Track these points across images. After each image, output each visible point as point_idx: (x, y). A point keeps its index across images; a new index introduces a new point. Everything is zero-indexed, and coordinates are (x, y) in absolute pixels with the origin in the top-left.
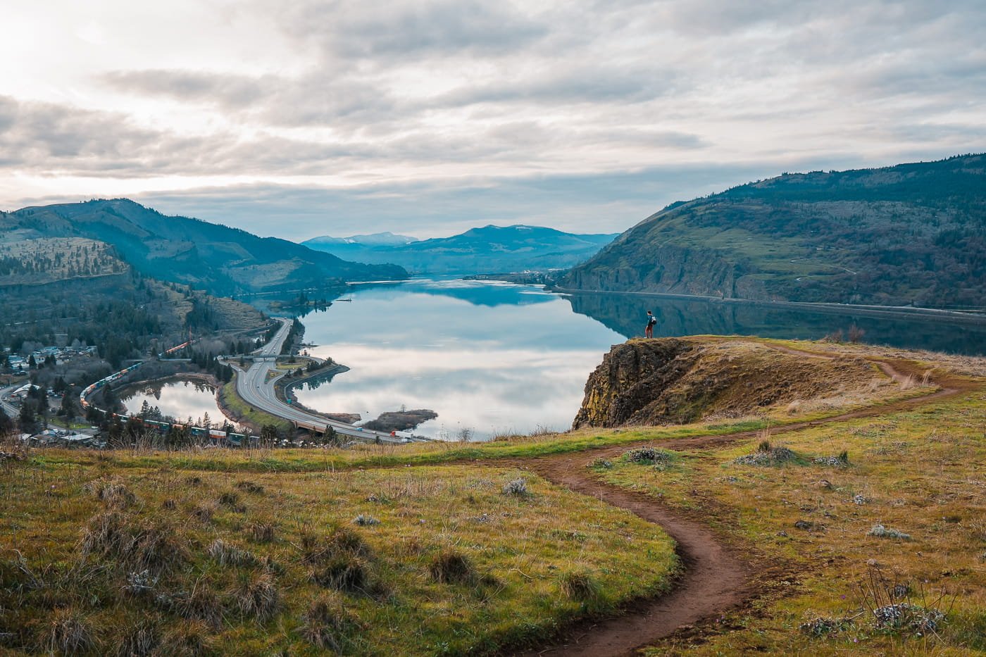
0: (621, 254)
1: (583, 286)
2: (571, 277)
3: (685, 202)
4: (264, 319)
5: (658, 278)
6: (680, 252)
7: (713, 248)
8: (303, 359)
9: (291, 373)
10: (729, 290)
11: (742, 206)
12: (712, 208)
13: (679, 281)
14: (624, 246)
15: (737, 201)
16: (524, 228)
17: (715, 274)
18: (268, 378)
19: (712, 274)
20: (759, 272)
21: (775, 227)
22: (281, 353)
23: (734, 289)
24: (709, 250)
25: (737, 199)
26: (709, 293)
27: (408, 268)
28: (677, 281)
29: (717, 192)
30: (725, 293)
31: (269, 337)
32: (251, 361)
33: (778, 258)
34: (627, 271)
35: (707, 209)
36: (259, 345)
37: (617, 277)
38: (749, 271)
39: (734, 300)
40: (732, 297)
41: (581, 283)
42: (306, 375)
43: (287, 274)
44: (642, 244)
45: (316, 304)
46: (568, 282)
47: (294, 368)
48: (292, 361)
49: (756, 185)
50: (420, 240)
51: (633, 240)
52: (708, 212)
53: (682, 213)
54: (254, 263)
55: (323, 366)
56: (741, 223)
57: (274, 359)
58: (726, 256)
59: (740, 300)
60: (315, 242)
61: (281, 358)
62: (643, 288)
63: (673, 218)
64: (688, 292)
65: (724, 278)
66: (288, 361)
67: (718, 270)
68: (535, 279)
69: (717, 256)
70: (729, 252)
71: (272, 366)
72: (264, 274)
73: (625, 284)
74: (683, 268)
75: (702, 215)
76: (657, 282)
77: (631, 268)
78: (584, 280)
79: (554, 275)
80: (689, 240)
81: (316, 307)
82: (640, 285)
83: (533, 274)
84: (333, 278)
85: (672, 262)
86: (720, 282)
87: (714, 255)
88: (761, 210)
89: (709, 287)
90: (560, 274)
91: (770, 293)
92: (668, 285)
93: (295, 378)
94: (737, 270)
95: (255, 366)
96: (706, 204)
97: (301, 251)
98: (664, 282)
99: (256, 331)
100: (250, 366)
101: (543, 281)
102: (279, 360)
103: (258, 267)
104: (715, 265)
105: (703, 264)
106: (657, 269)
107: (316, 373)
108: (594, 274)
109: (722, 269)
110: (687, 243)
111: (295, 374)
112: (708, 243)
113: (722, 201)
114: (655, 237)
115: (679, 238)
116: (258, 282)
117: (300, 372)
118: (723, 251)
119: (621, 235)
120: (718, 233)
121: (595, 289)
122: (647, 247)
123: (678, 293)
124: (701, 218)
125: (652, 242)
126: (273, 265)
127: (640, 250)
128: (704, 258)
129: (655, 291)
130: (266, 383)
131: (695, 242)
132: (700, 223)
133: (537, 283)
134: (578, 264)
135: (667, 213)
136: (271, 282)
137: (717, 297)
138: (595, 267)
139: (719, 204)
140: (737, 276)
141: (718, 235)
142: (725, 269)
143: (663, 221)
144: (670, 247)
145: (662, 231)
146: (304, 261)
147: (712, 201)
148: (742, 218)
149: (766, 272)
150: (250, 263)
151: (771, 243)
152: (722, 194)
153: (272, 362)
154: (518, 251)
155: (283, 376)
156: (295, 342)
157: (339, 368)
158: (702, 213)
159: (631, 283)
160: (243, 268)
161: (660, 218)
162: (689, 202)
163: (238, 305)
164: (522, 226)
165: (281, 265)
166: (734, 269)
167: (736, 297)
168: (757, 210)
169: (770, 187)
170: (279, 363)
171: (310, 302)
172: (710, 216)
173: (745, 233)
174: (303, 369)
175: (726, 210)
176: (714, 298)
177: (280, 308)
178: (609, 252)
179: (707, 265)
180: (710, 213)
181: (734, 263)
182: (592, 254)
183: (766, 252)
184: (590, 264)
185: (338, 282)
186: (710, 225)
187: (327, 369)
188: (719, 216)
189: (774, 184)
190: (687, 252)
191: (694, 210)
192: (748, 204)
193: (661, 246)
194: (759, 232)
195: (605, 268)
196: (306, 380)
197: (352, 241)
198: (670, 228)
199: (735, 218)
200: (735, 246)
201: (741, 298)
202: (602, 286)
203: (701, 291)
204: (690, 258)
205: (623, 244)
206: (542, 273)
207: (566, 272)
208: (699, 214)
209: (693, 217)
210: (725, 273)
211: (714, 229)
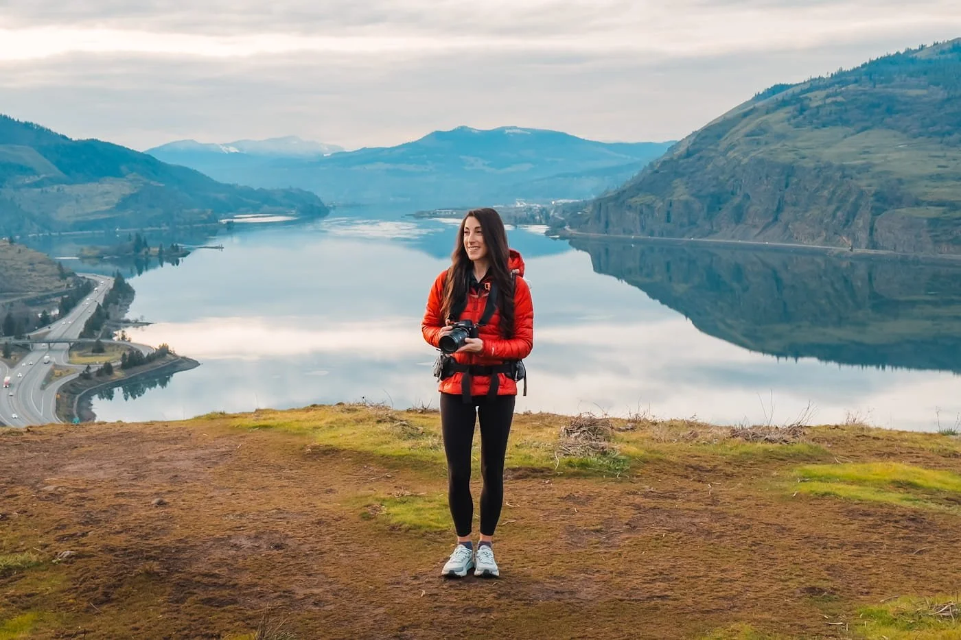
0: (678, 175)
1: (610, 228)
2: (591, 212)
3: (791, 86)
4: (63, 276)
5: (739, 215)
6: (778, 170)
7: (836, 163)
8: (118, 346)
9: (92, 371)
10: (863, 236)
11: (890, 90)
12: (836, 95)
13: (776, 219)
14: (681, 161)
15: (882, 82)
16: (519, 131)
17: (838, 209)
18: (49, 379)
19: (833, 207)
20: (918, 203)
21: (950, 125)
22: (81, 336)
23: (871, 234)
24: (829, 166)
25: (882, 78)
26: (827, 240)
27: (325, 196)
28: (771, 220)
29: (848, 67)
30: (855, 240)
31: (66, 308)
32: (26, 349)
33: (954, 179)
34: (687, 204)
35: (828, 96)
36: (46, 321)
37: (668, 213)
38: (898, 201)
39: (872, 252)
40: (866, 248)
41: (607, 224)
42: (119, 374)
43: (116, 201)
44: (712, 158)
45: (161, 252)
46: (587, 222)
47: (98, 362)
48: (99, 349)
49: (918, 55)
50: (347, 151)
51: (698, 151)
52: (829, 100)
53: (784, 103)
54: (60, 181)
55: (151, 358)
56: (888, 120)
57: (67, 346)
58: (858, 176)
59: (881, 252)
60: (170, 149)
61: (79, 343)
62: (711, 233)
63: (767, 113)
64: (790, 238)
65: (854, 216)
66: (91, 349)
67: (843, 200)
68: (533, 217)
69: (844, 177)
70: (865, 169)
71: (60, 358)
72: (77, 201)
73: (682, 226)
74: (783, 197)
75: (818, 107)
76: (738, 222)
77: (692, 199)
78: (613, 218)
79: (565, 209)
80: (794, 150)
81: (162, 258)
82: (708, 227)
83: (531, 209)
84: (196, 210)
85: (764, 187)
86: (848, 221)
87: (839, 174)
88: (925, 96)
89: (826, 229)
90: (575, 208)
91: (936, 242)
92: (755, 226)
93: (99, 379)
94: (878, 200)
95: (30, 359)
96: (826, 87)
97: (146, 163)
98: (750, 222)
99: (48, 297)
100: (22, 357)
101: (545, 217)
102: (76, 347)
103: (67, 189)
104: (839, 192)
105: (817, 190)
106: (736, 201)
107: (139, 370)
108: (630, 208)
109: (852, 200)
110: (791, 155)
111: (99, 373)
112: (829, 154)
113: (856, 81)
114: (735, 145)
115: (778, 146)
116: (65, 213)
117: (108, 369)
118: (853, 167)
119: (679, 144)
120: (845, 137)
121: (631, 233)
122: (721, 161)
123: (772, 240)
124: (818, 112)
125: (731, 154)
126: (92, 186)
127: (710, 167)
128: (820, 181)
129: (733, 237)
130: (43, 388)
131: (804, 152)
132: (815, 121)
133: (535, 223)
134: (607, 192)
135: (759, 104)
136: (88, 214)
137: (843, 247)
138: (632, 197)
139: (851, 87)
140: (877, 212)
141: (846, 140)
142: (856, 199)
143: (748, 118)
144: (760, 162)
145: (747, 136)
146: (146, 180)
147: (838, 83)
148: (890, 111)
149: (930, 204)
150: (53, 181)
151: (940, 153)
152: (855, 70)
153: (61, 350)
154: (509, 169)
155: (77, 375)
156: (111, 316)
157: (180, 362)
158: (820, 103)
159: (692, 223)
160: (40, 190)
161: (746, 113)
162: (797, 85)
163: (20, 251)
164: (515, 128)
165: (106, 187)
166: (872, 199)
167: (874, 246)
168: (918, 97)
169: (943, 56)
170: (75, 353)
171: (152, 249)
172: (834, 108)
173: (895, 136)
174: (113, 365)
175: (863, 97)
176: (836, 249)
177: (100, 258)
178: (656, 172)
179: (826, 193)
180: (835, 103)
181: (873, 189)
182: (630, 176)
183: (932, 169)
184: (624, 191)
185: (205, 217)
186: (833, 123)
187: (159, 363)
188: (848, 107)
189: (951, 51)
190: (789, 171)
191: (806, 98)
192: (901, 87)
193: (746, 160)
194: (921, 135)
195: (649, 198)
196: (118, 383)
197: (233, 150)
198: (762, 130)
199: (877, 110)
200: (876, 158)
201: (883, 248)
202: (643, 228)
203: (813, 237)
204: (795, 180)
205: (680, 157)
206: (545, 206)
207: (586, 204)
208: (814, 104)
209: (802, 110)
210: (856, 206)
211: (839, 131)
